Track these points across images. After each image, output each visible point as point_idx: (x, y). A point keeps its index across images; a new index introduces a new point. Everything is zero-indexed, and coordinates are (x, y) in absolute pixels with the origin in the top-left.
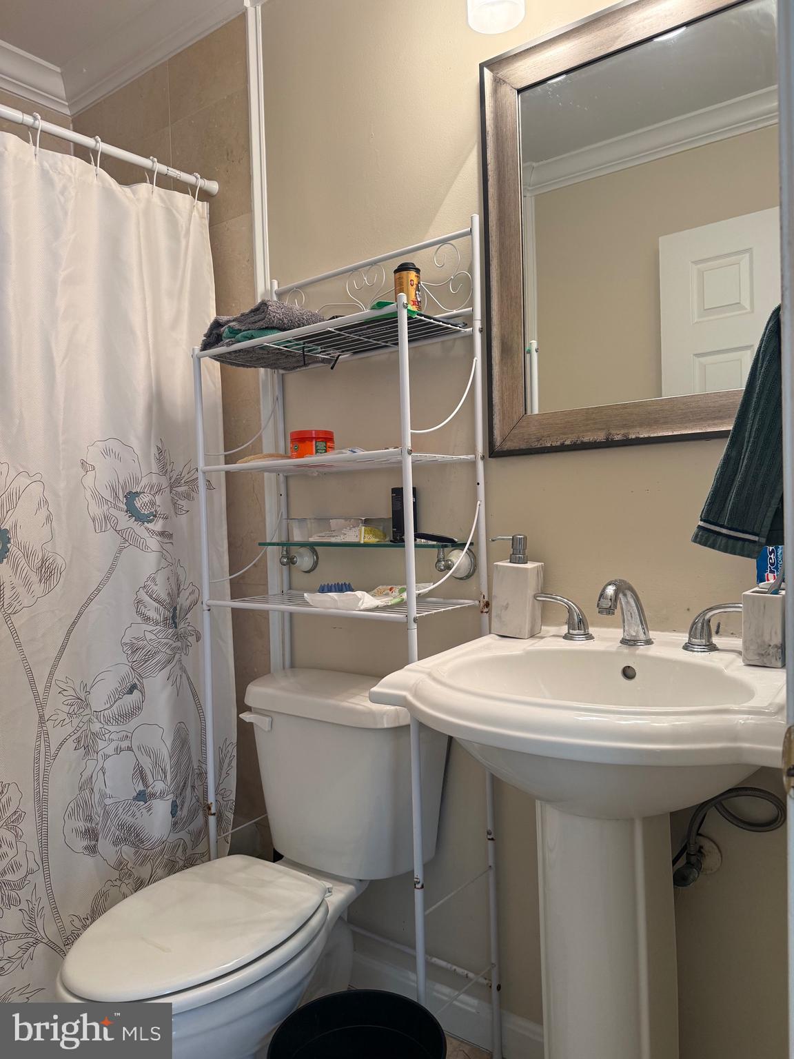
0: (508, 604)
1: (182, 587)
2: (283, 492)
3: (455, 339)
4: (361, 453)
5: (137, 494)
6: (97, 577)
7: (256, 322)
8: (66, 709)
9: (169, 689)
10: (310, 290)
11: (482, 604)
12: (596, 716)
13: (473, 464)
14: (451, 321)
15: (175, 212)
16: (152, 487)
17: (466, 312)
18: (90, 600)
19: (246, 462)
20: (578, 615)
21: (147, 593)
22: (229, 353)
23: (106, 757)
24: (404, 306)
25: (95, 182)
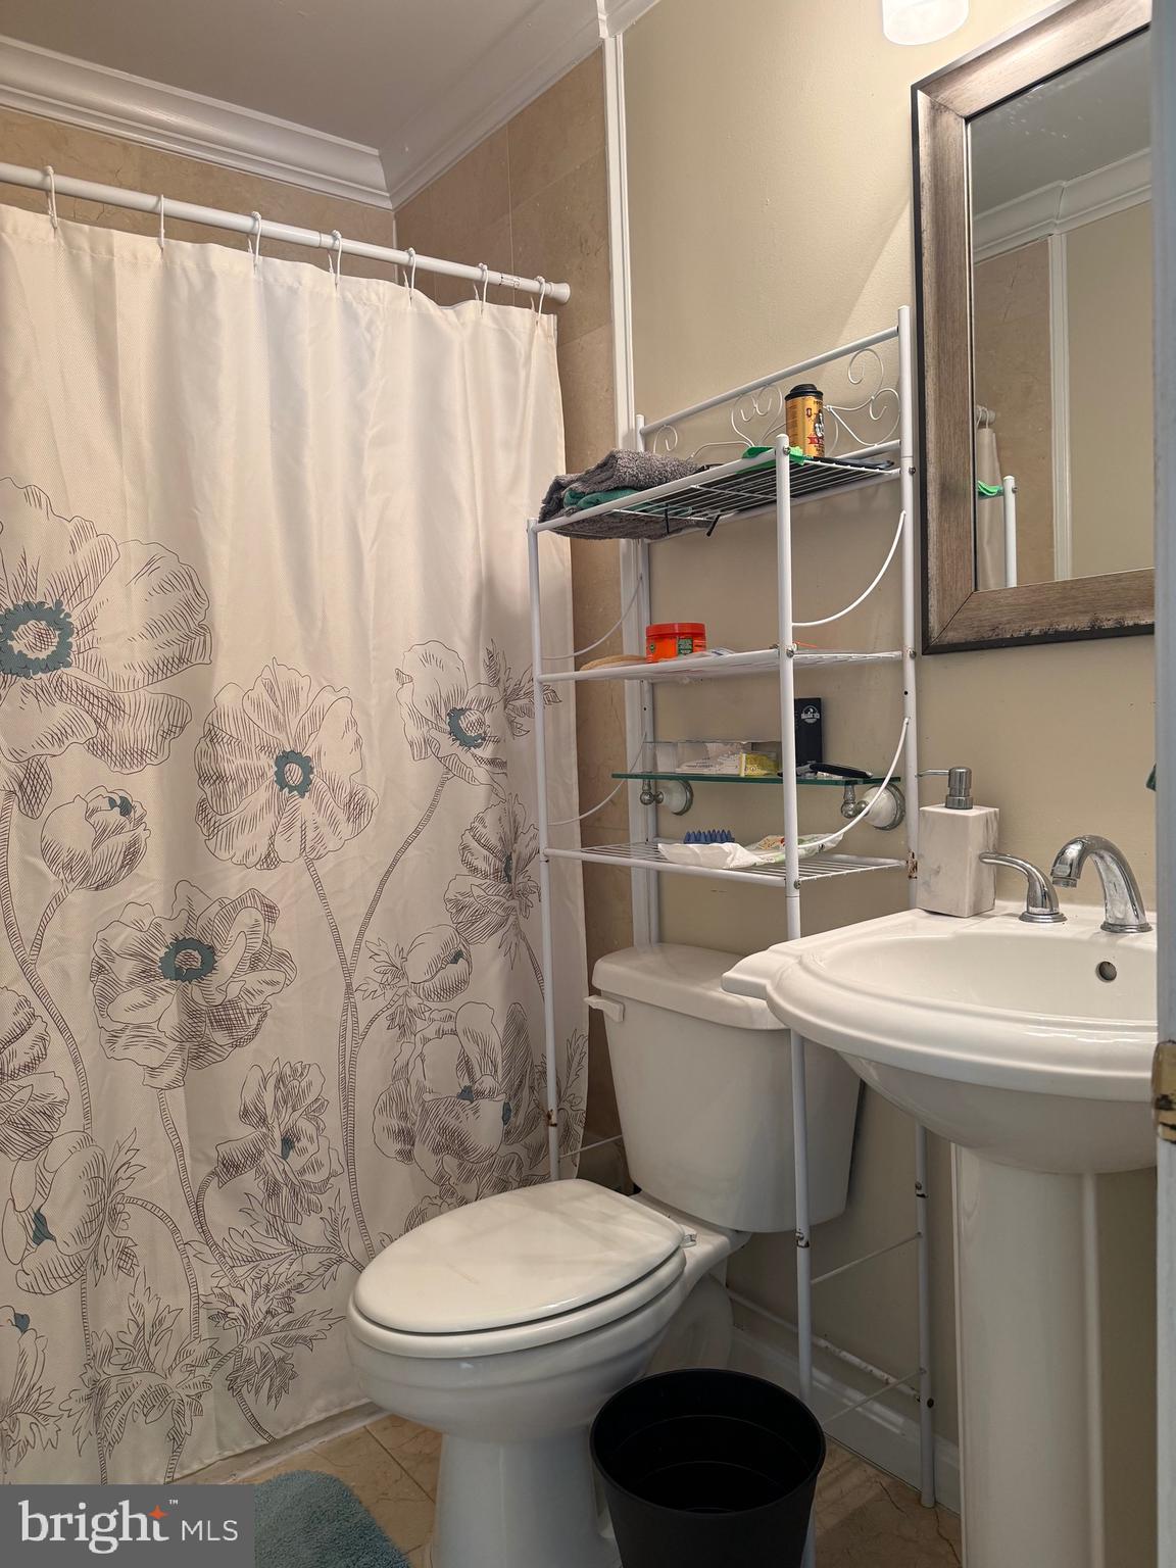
0: (939, 867)
1: (520, 830)
2: (648, 704)
3: (879, 484)
4: (728, 655)
5: (462, 711)
6: (415, 815)
7: (603, 482)
8: (378, 977)
9: (501, 960)
10: (684, 426)
11: (910, 865)
12: (1070, 1033)
13: (899, 664)
14: (868, 461)
15: (510, 333)
16: (481, 701)
17: (893, 445)
18: (407, 844)
19: (590, 668)
20: (1042, 887)
21: (474, 837)
22: (571, 524)
23: (426, 1040)
24: (784, 452)
25: (409, 308)
